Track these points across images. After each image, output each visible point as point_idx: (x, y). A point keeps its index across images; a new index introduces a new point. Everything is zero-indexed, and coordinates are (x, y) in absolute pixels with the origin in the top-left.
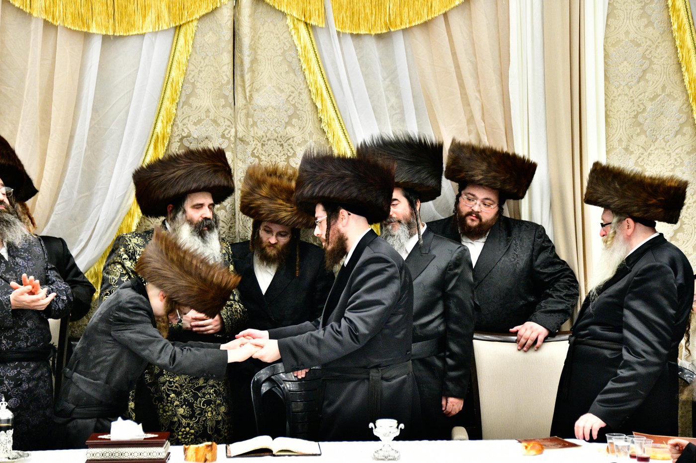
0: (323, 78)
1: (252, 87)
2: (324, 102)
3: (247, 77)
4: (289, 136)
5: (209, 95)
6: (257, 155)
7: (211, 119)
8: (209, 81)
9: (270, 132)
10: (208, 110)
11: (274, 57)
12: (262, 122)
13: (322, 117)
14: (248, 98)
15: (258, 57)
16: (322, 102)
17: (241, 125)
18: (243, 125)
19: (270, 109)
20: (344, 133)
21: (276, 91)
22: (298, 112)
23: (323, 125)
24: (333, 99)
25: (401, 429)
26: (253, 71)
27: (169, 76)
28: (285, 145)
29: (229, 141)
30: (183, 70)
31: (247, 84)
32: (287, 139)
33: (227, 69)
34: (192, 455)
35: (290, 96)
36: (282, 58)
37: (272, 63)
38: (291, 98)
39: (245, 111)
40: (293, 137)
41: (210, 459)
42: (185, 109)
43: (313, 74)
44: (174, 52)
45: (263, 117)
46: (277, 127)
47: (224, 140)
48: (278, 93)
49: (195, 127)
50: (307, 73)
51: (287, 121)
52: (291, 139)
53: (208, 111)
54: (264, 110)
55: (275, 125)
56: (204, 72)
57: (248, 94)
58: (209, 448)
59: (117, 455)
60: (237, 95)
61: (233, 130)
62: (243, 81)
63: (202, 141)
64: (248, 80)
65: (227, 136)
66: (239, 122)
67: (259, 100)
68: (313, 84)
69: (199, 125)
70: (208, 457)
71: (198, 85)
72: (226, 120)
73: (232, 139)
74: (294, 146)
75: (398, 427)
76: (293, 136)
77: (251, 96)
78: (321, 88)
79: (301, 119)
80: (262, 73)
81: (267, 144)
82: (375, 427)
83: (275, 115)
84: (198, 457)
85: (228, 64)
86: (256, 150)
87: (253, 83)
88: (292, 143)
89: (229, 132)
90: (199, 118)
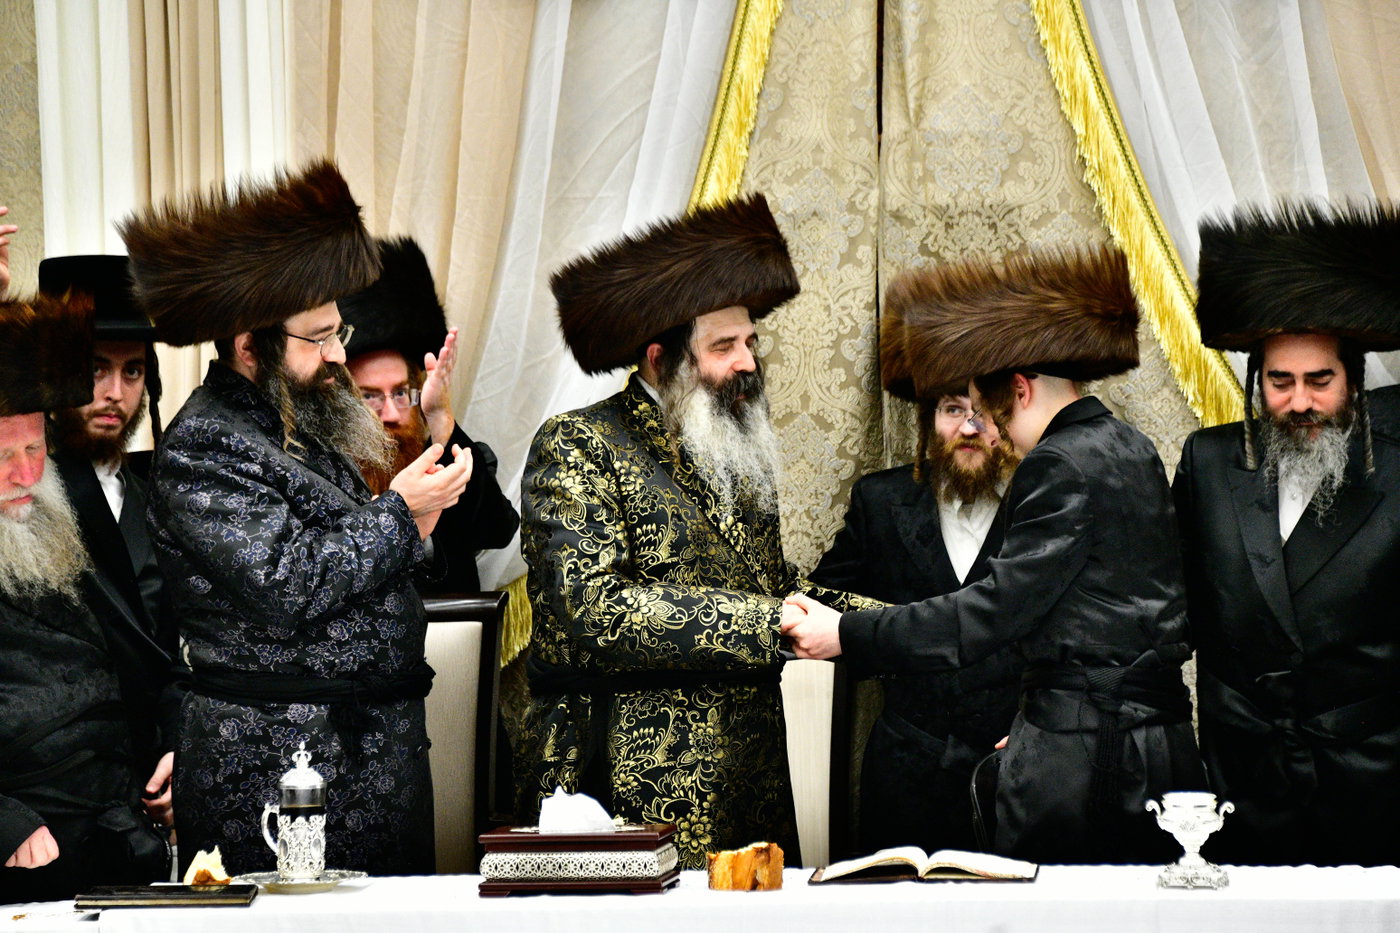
0: (1091, 62)
1: (923, 88)
2: (1091, 118)
3: (912, 63)
4: (1011, 201)
5: (820, 112)
6: (933, 250)
7: (825, 169)
8: (822, 78)
9: (965, 195)
10: (818, 146)
11: (977, 15)
12: (947, 172)
13: (1086, 156)
14: (912, 114)
15: (938, 17)
16: (1086, 119)
17: (895, 181)
18: (901, 181)
19: (966, 139)
20: (1142, 195)
21: (982, 97)
22: (1032, 145)
23: (1088, 175)
24: (1114, 111)
25: (1226, 813)
26: (926, 51)
27: (733, 70)
28: (1001, 225)
29: (865, 218)
30: (763, 55)
31: (912, 78)
32: (1006, 210)
33: (866, 48)
34: (725, 874)
35: (1014, 106)
36: (994, 17)
37: (972, 32)
38: (1016, 112)
39: (905, 146)
40: (1020, 207)
41: (766, 882)
42: (765, 146)
43: (1064, 51)
44: (745, 15)
45: (949, 158)
46: (982, 182)
47: (853, 216)
48: (986, 101)
49: (787, 188)
50: (1050, 49)
51: (1004, 167)
52: (1016, 211)
53: (818, 149)
54: (950, 141)
55: (977, 177)
56: (809, 58)
57: (912, 105)
58: (763, 857)
59: (550, 867)
60: (889, 109)
61: (875, 194)
62: (903, 75)
63: (804, 222)
64: (913, 69)
65: (860, 207)
66: (891, 172)
67: (939, 119)
68: (1064, 75)
69: (798, 182)
70: (759, 878)
71: (797, 88)
72: (859, 169)
73: (873, 214)
74: (1022, 226)
75: (1217, 811)
76: (1020, 203)
77: (920, 109)
78: (1085, 86)
79: (1039, 161)
80: (948, 54)
81: (958, 224)
82: (1163, 809)
83: (978, 153)
84: (738, 877)
85: (865, 34)
86: (931, 238)
87: (924, 79)
88: (1017, 220)
89: (865, 198)
90: (799, 166)
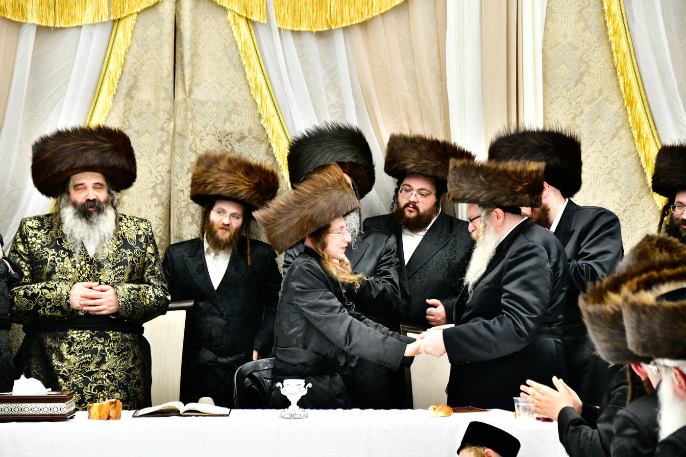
0: (264, 75)
1: (192, 81)
2: (264, 98)
3: (187, 71)
4: (228, 130)
5: (150, 89)
6: (194, 149)
7: (152, 113)
8: (151, 74)
9: (209, 127)
10: (149, 103)
11: (215, 53)
12: (202, 117)
13: (262, 113)
14: (187, 92)
15: (198, 52)
16: (262, 98)
17: (180, 120)
18: (182, 119)
19: (210, 104)
20: (284, 130)
21: (217, 87)
22: (238, 108)
23: (262, 121)
24: (273, 95)
25: (308, 388)
26: (193, 66)
28: (224, 140)
29: (168, 134)
30: (121, 63)
31: (187, 77)
32: (226, 134)
33: (168, 62)
34: (96, 413)
35: (231, 91)
36: (222, 54)
37: (213, 59)
38: (231, 94)
39: (184, 105)
40: (232, 133)
41: (114, 416)
43: (253, 69)
45: (203, 111)
46: (216, 122)
47: (163, 133)
48: (219, 89)
49: (135, 120)
50: (247, 69)
51: (226, 116)
52: (230, 135)
53: (149, 104)
54: (203, 104)
55: (214, 120)
56: (145, 66)
57: (187, 88)
58: (113, 406)
59: (17, 410)
60: (178, 89)
61: (172, 124)
62: (184, 75)
63: (142, 135)
64: (188, 73)
65: (166, 129)
66: (178, 115)
67: (199, 94)
68: (253, 79)
69: (140, 117)
70: (111, 414)
71: (140, 78)
72: (166, 113)
73: (171, 132)
74: (232, 142)
75: (305, 387)
76: (232, 132)
77: (191, 90)
78: (261, 84)
79: (240, 115)
80: (203, 68)
81: (205, 139)
82: (283, 386)
83: (215, 110)
84: (102, 414)
85: (169, 57)
86: (194, 144)
87: (193, 78)
88: (230, 139)
89: (168, 126)
90: (141, 111)
